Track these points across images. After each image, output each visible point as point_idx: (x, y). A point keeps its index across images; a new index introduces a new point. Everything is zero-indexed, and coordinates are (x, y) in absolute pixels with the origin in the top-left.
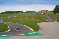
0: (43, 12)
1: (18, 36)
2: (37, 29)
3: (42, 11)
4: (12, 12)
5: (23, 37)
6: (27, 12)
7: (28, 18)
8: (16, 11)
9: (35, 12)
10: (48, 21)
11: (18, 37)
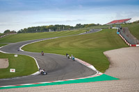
0: (117, 25)
1: (59, 83)
2: (104, 65)
3: (114, 23)
4: (45, 29)
5: (73, 85)
6: (79, 26)
7: (82, 42)
8: (54, 25)
9: (98, 25)
10: (129, 46)
11: (60, 86)
